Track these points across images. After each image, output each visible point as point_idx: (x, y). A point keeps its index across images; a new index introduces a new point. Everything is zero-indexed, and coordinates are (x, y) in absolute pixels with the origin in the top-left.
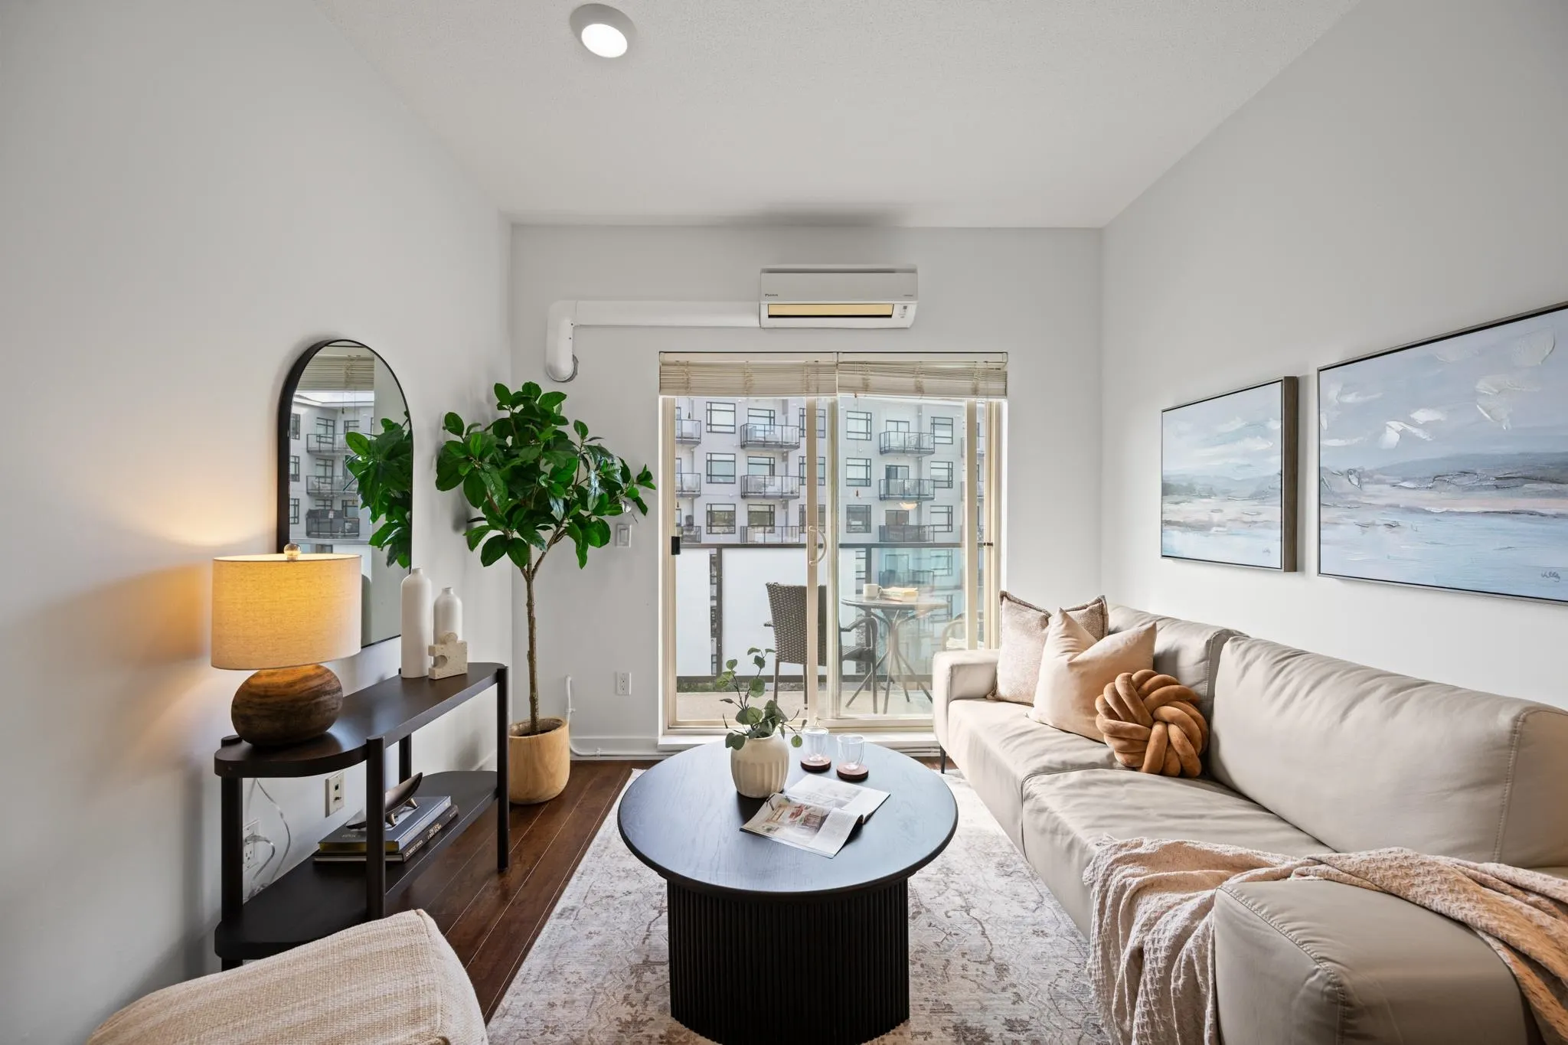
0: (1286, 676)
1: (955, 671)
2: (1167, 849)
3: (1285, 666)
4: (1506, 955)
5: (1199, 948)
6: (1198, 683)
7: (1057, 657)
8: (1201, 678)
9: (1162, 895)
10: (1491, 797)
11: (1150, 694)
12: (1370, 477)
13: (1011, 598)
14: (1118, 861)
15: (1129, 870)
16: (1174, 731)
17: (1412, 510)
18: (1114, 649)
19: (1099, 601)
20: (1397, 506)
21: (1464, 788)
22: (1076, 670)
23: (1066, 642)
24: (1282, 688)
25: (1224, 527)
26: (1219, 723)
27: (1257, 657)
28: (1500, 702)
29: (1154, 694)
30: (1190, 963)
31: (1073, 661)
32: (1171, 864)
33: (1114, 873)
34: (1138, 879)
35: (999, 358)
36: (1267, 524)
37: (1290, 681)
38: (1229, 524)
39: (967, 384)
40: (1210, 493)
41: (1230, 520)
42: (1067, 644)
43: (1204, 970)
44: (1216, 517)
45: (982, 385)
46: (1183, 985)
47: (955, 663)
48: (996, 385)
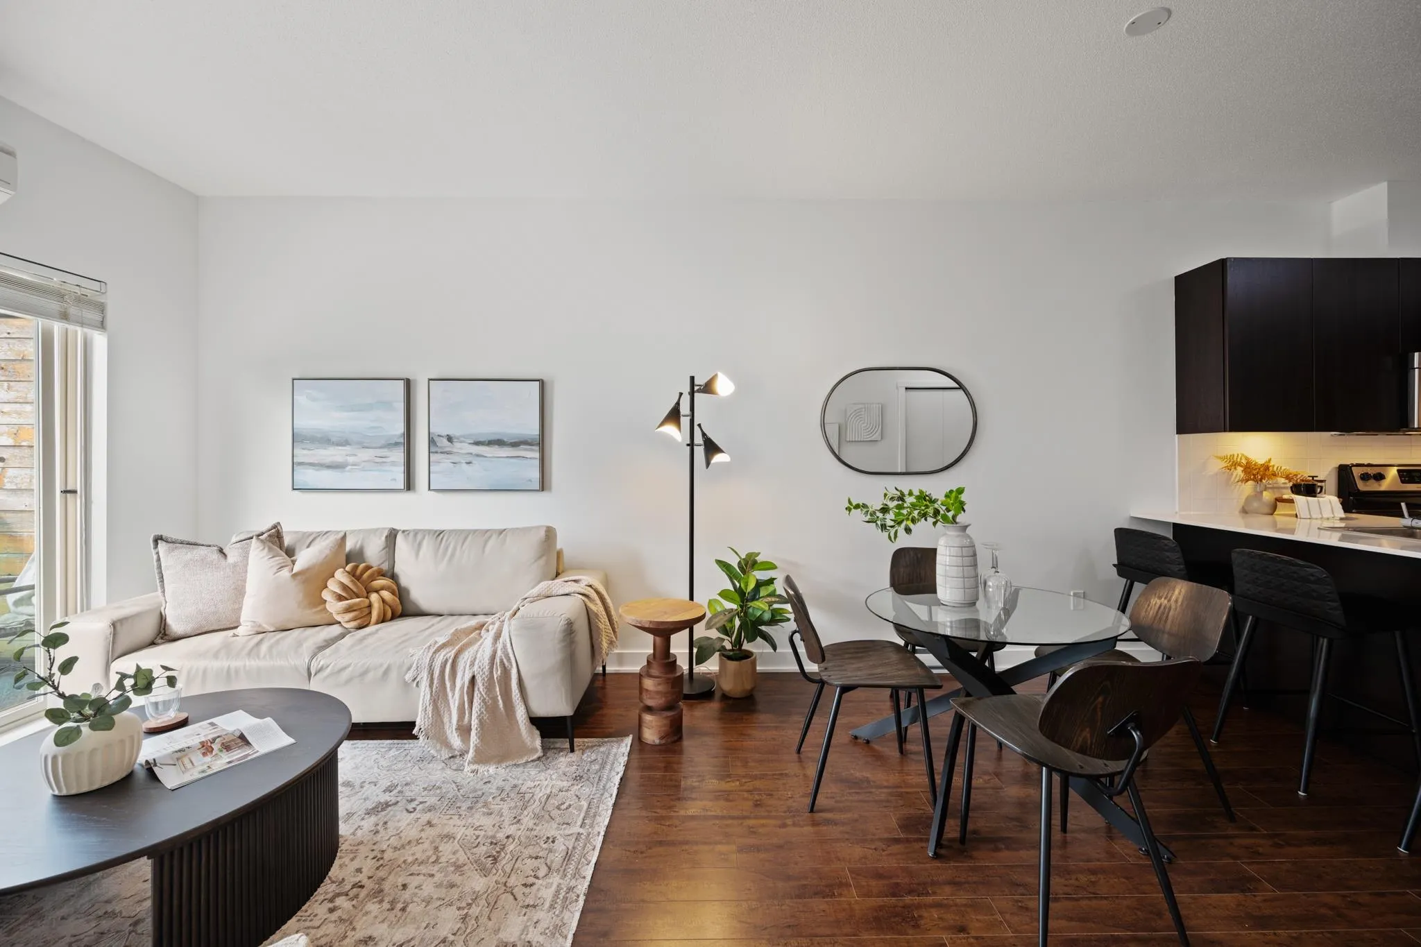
0: (447, 540)
1: (118, 626)
2: (454, 634)
3: (442, 539)
4: (580, 596)
5: (504, 653)
6: (383, 563)
7: (275, 573)
8: (383, 560)
9: (469, 650)
10: (542, 562)
11: (363, 575)
12: (458, 439)
13: (170, 540)
14: (435, 652)
15: (443, 653)
16: (386, 594)
17: (478, 455)
18: (324, 556)
19: (275, 527)
20: (471, 454)
21: (536, 561)
22: (299, 577)
23: (277, 560)
24: (447, 548)
25: (358, 465)
26: (404, 581)
27: (424, 538)
28: (538, 528)
29: (365, 575)
30: (502, 661)
31: (294, 572)
32: (459, 639)
33: (435, 660)
34: (453, 651)
35: (96, 286)
36: (394, 464)
37: (449, 544)
38: (363, 464)
39: (54, 305)
40: (345, 443)
41: (364, 461)
42: (279, 562)
43: (509, 660)
44: (351, 459)
45: (73, 311)
46: (501, 673)
47: (115, 619)
48: (94, 316)
